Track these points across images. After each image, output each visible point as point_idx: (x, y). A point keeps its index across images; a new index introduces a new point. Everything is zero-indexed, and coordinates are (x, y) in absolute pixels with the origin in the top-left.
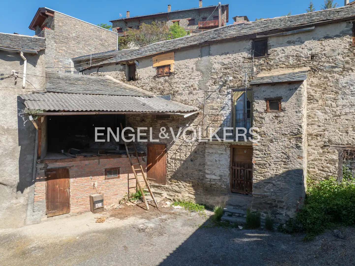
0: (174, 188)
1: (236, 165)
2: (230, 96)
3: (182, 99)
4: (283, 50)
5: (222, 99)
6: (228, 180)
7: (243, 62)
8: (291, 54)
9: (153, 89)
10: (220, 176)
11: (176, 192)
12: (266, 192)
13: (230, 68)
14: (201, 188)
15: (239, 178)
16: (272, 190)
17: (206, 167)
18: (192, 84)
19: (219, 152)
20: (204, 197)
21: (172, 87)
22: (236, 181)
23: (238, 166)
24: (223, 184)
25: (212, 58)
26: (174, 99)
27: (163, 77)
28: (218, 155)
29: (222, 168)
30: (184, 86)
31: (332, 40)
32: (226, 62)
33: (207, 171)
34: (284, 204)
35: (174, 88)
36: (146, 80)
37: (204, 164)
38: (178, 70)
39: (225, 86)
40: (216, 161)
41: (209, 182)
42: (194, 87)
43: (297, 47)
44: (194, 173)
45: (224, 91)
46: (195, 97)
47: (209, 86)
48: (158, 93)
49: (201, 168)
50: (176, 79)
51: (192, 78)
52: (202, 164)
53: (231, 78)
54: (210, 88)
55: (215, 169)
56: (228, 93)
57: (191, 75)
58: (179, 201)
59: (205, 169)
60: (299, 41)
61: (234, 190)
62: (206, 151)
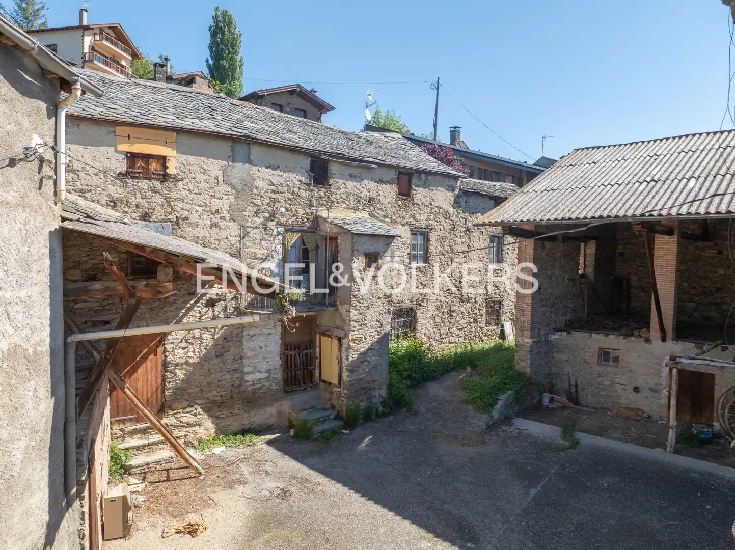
0: (185, 420)
1: (289, 348)
2: (280, 237)
3: (198, 235)
4: (345, 184)
5: (268, 242)
6: (279, 375)
7: (299, 188)
8: (353, 192)
9: (119, 204)
10: (268, 371)
11: (189, 425)
12: (361, 374)
13: (281, 193)
14: (237, 402)
15: (293, 367)
16: (367, 370)
17: (246, 361)
18: (216, 207)
19: (266, 331)
20: (246, 415)
21: (171, 205)
22: (290, 374)
23: (291, 350)
24: (273, 384)
25: (254, 168)
26: (179, 233)
27: (148, 181)
28: (265, 337)
29: (271, 358)
30: (200, 209)
31: (384, 185)
32: (276, 180)
33: (247, 369)
34: (377, 383)
35: (178, 209)
36: (94, 177)
37: (242, 358)
38: (184, 172)
39: (272, 220)
40: (261, 347)
41: (251, 387)
42: (222, 215)
43: (358, 185)
44: (223, 377)
45: (273, 230)
46: (224, 234)
47: (249, 216)
48: (134, 215)
49: (236, 366)
50: (178, 191)
51: (217, 195)
52: (237, 358)
53: (283, 210)
54: (250, 220)
55: (259, 362)
56: (279, 233)
57: (213, 191)
58: (200, 441)
59: (244, 366)
60: (359, 177)
61: (288, 389)
62: (245, 333)
